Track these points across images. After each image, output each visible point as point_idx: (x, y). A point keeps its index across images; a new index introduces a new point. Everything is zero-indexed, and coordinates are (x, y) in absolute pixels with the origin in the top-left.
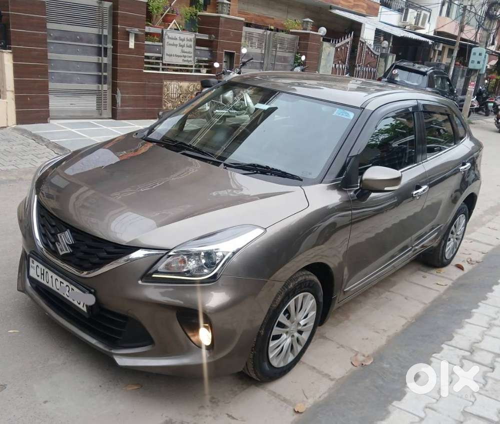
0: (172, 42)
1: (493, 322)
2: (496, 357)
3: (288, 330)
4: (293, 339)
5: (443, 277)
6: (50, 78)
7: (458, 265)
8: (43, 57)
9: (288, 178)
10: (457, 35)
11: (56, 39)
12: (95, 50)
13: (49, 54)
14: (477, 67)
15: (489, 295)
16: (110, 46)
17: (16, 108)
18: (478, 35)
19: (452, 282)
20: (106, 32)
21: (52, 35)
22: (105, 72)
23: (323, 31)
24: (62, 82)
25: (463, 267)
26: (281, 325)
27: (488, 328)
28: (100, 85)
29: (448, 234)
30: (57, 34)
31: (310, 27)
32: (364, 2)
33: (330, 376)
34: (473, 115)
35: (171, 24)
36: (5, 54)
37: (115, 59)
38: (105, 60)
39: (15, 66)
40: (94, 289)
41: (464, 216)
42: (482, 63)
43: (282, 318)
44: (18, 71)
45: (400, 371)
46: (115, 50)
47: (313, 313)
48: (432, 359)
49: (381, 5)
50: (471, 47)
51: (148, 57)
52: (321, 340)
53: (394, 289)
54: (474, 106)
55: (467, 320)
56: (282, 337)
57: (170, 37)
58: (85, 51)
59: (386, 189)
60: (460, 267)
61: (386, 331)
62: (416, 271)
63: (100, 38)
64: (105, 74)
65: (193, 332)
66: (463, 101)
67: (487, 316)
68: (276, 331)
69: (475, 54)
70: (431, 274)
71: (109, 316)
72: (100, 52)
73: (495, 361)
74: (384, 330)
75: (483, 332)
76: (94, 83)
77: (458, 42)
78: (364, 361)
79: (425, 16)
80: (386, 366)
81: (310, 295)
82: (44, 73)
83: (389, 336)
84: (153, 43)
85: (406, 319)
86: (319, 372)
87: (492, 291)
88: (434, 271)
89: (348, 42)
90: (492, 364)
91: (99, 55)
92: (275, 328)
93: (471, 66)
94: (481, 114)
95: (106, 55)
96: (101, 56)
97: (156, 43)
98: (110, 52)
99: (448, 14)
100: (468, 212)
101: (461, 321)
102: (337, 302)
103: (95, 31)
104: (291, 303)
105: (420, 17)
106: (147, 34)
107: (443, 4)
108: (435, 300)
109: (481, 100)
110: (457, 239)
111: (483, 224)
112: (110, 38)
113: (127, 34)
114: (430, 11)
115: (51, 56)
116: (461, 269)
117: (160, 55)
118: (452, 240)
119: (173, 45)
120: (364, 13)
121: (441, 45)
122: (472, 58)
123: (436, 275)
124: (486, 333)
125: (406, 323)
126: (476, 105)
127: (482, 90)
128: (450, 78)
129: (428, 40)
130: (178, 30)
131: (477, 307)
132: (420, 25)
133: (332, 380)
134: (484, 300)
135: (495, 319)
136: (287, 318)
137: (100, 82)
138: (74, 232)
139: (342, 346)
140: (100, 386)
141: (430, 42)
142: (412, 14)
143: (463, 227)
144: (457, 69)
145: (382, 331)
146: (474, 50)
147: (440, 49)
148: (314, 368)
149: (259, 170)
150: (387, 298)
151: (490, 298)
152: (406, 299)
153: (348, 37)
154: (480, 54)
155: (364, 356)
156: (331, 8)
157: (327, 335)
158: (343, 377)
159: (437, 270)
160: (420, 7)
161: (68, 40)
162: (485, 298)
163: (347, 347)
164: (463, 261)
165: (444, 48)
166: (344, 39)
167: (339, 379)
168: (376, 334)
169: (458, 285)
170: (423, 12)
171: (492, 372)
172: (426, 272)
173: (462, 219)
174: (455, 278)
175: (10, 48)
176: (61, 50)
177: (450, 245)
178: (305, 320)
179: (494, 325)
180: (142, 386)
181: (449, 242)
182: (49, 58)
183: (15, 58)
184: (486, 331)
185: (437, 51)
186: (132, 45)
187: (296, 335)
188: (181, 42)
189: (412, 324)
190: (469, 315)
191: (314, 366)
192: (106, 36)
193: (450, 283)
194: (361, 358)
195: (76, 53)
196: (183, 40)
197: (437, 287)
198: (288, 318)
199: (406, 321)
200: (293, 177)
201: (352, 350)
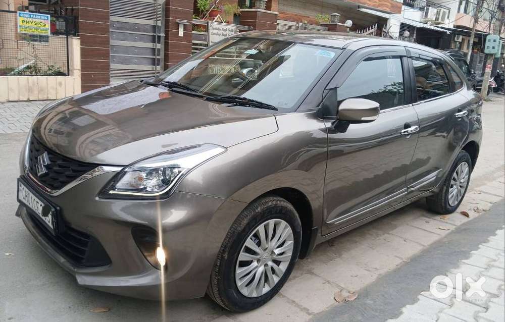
0: (215, 32)
1: (492, 263)
2: (491, 297)
3: (258, 257)
4: (266, 268)
5: (447, 223)
6: (110, 61)
7: (463, 212)
8: (106, 42)
9: (264, 108)
10: (472, 27)
11: (118, 29)
12: (151, 38)
13: (111, 41)
14: (493, 51)
15: (491, 238)
16: (162, 35)
17: (82, 84)
18: (492, 25)
19: (454, 227)
20: (159, 24)
21: (115, 25)
22: (159, 55)
23: (349, 23)
24: (122, 63)
25: (468, 214)
26: (249, 251)
27: (486, 269)
28: (154, 66)
29: (450, 181)
30: (118, 25)
31: (337, 19)
32: (388, 2)
33: (308, 310)
34: (492, 94)
35: (216, 18)
36: (74, 40)
37: (166, 45)
38: (159, 46)
39: (82, 49)
40: (60, 207)
41: (467, 164)
42: (496, 48)
43: (250, 243)
44: (84, 54)
45: (382, 307)
46: (167, 38)
47: (290, 243)
48: (419, 297)
49: (404, 4)
50: (486, 36)
51: (194, 44)
52: (309, 275)
53: (394, 232)
54: (492, 85)
55: (463, 261)
56: (252, 264)
57: (215, 27)
58: (141, 39)
59: (363, 119)
60: (465, 214)
61: (378, 269)
62: (419, 217)
63: (154, 28)
64: (158, 57)
65: (150, 252)
66: (481, 81)
67: (487, 257)
68: (243, 256)
69: (489, 41)
70: (434, 219)
71: (73, 234)
72: (154, 40)
73: (490, 301)
74: (376, 268)
75: (481, 272)
76: (149, 64)
77: (474, 32)
78: (348, 297)
79: (444, 13)
80: (369, 302)
81: (283, 223)
82: (106, 55)
83: (380, 275)
84: (200, 33)
85: (402, 259)
86: (298, 306)
87: (495, 235)
88: (438, 217)
89: (373, 32)
90: (486, 303)
91: (154, 41)
92: (242, 253)
93: (487, 51)
94: (500, 94)
95: (159, 42)
96: (155, 43)
97: (202, 33)
98: (162, 40)
99: (465, 11)
100: (470, 160)
101: (458, 260)
102: (319, 235)
103: (151, 22)
104: (261, 229)
105: (439, 13)
106: (194, 25)
107: (461, 4)
108: (435, 243)
109: (500, 81)
110: (460, 186)
111: (494, 179)
112: (163, 29)
113: (178, 25)
114: (449, 9)
115: (112, 42)
116: (465, 215)
117: (206, 43)
118: (455, 187)
119: (217, 34)
120: (388, 10)
121: (461, 37)
122: (487, 44)
123: (439, 221)
124: (483, 273)
125: (401, 263)
126: (494, 85)
127: (500, 73)
128: (468, 62)
129: (446, 31)
130: (222, 22)
131: (477, 248)
132: (440, 20)
133: (309, 314)
134: (485, 242)
135: (495, 261)
136: (257, 244)
137: (154, 64)
138: (51, 154)
139: (329, 282)
140: (70, 307)
141: (448, 32)
142: (432, 12)
143: (466, 175)
144: (475, 55)
145: (374, 269)
146: (488, 38)
147: (460, 40)
148: (294, 302)
149: (238, 102)
150: (385, 240)
151: (492, 241)
152: (405, 241)
153: (372, 28)
154: (495, 41)
155: (349, 292)
156: (359, 7)
157: (315, 271)
158: (323, 311)
159: (441, 216)
160: (441, 6)
161: (128, 30)
162: (486, 241)
163: (333, 283)
164: (470, 209)
165: (463, 39)
166: (369, 30)
167: (317, 314)
168: (366, 272)
169: (460, 230)
170: (443, 10)
171: (486, 312)
172: (429, 218)
173: (464, 167)
174: (458, 223)
175: (78, 36)
176: (122, 38)
177: (454, 191)
178: (279, 249)
179: (493, 266)
180: (109, 310)
181: (452, 189)
182: (111, 44)
183: (82, 44)
184: (483, 271)
185: (458, 43)
186: (181, 33)
187: (270, 263)
188: (224, 32)
189: (406, 264)
190: (466, 255)
191: (295, 300)
192: (159, 26)
193: (453, 228)
194: (345, 294)
195: (135, 40)
196: (225, 30)
197: (439, 231)
198: (259, 244)
199: (401, 261)
200: (268, 107)
201: (338, 286)
